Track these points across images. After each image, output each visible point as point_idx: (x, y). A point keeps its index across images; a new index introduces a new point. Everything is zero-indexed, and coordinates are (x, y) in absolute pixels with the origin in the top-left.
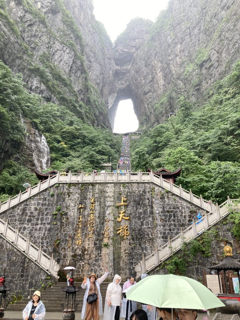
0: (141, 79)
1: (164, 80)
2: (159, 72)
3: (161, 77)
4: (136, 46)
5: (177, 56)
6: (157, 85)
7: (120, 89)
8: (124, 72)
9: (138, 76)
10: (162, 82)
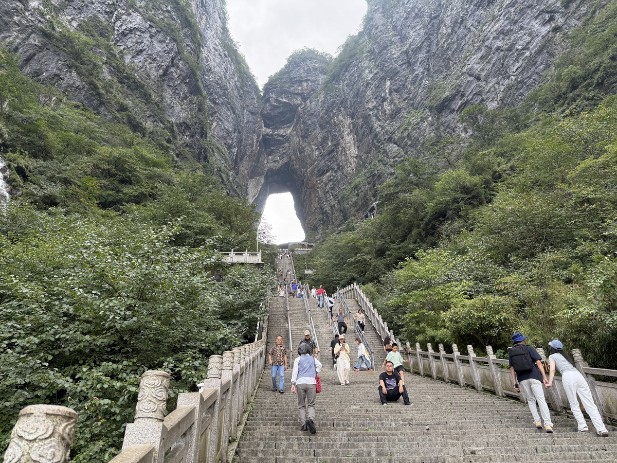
0: (312, 149)
1: (358, 147)
2: (348, 134)
3: (352, 142)
4: (304, 93)
5: (384, 100)
6: (343, 158)
7: (270, 170)
8: (279, 140)
9: (305, 144)
10: (353, 151)
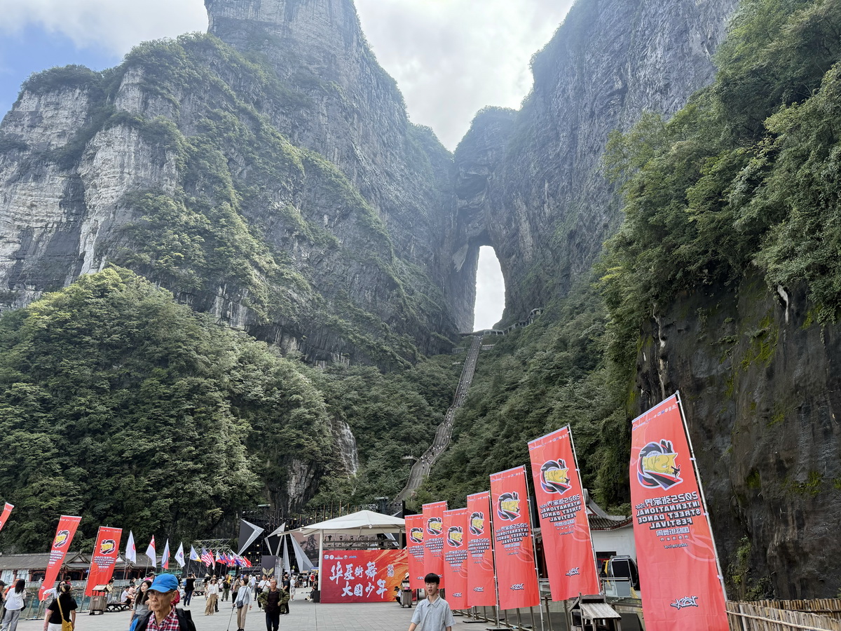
0: (500, 227)
1: (532, 237)
2: (525, 221)
3: (528, 230)
4: (489, 164)
5: (544, 202)
6: (522, 245)
7: (472, 237)
8: (475, 209)
10: (529, 240)
